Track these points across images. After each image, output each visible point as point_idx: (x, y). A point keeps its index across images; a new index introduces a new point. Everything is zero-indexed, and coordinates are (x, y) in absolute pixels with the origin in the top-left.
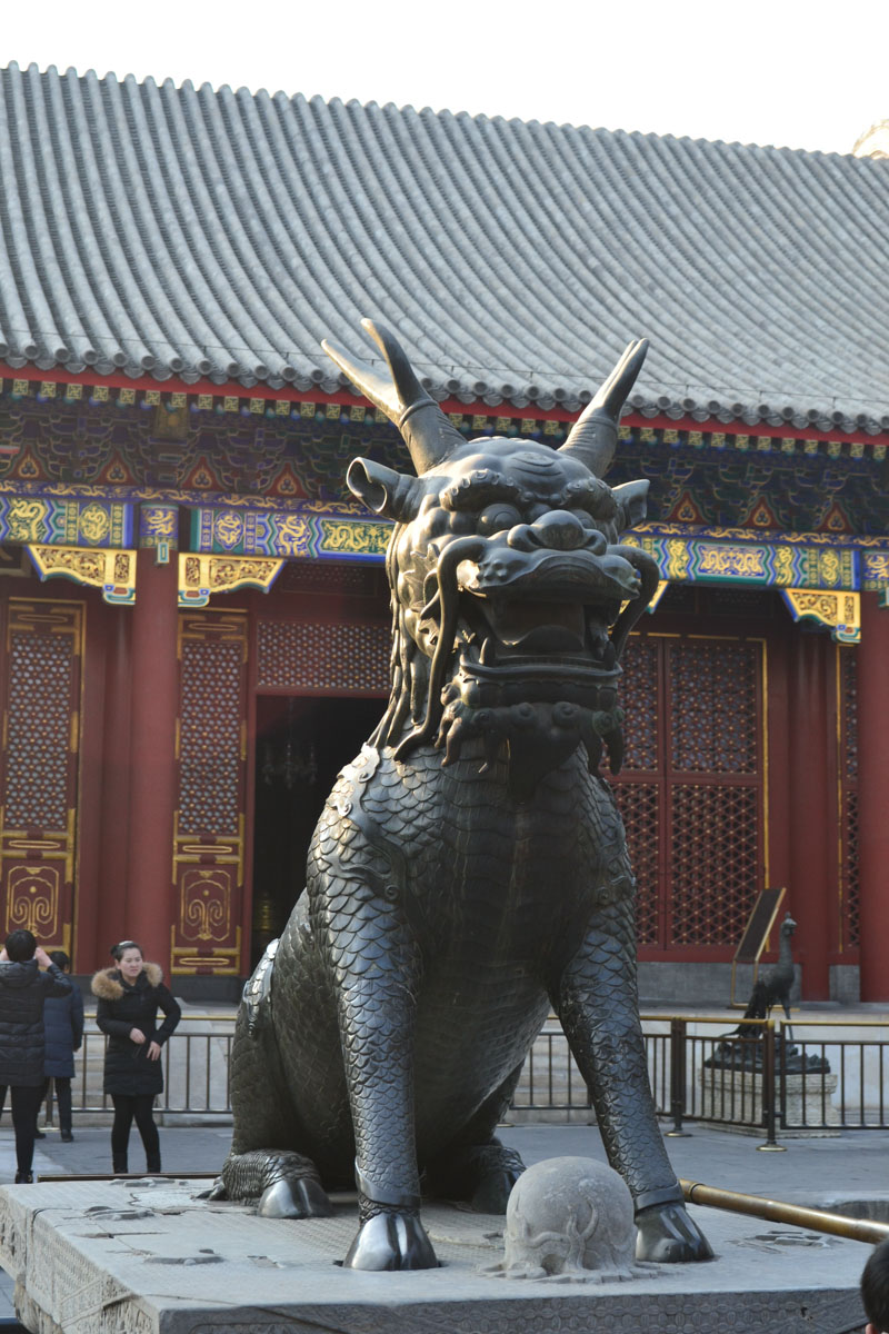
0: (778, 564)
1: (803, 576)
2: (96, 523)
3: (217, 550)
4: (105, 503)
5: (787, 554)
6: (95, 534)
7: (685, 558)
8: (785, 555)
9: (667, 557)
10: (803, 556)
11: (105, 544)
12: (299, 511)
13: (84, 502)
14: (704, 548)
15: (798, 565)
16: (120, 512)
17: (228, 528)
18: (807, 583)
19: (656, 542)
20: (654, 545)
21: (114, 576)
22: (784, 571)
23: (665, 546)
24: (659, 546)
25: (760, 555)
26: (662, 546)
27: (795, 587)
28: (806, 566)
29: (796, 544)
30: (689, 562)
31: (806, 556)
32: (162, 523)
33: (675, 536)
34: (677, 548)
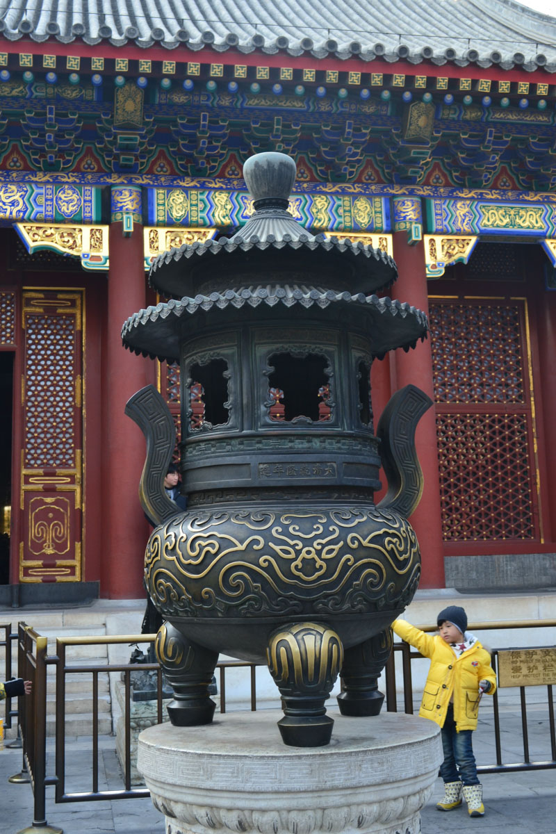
0: (314, 210)
1: (338, 220)
5: (323, 202)
7: (229, 207)
8: (321, 202)
9: (212, 206)
10: (338, 203)
14: (246, 198)
15: (334, 210)
18: (342, 226)
19: (201, 194)
20: (200, 197)
22: (320, 216)
23: (210, 198)
24: (204, 197)
25: (298, 203)
26: (207, 197)
27: (332, 230)
28: (341, 211)
29: (331, 194)
30: (233, 210)
31: (340, 203)
33: (221, 189)
34: (221, 198)
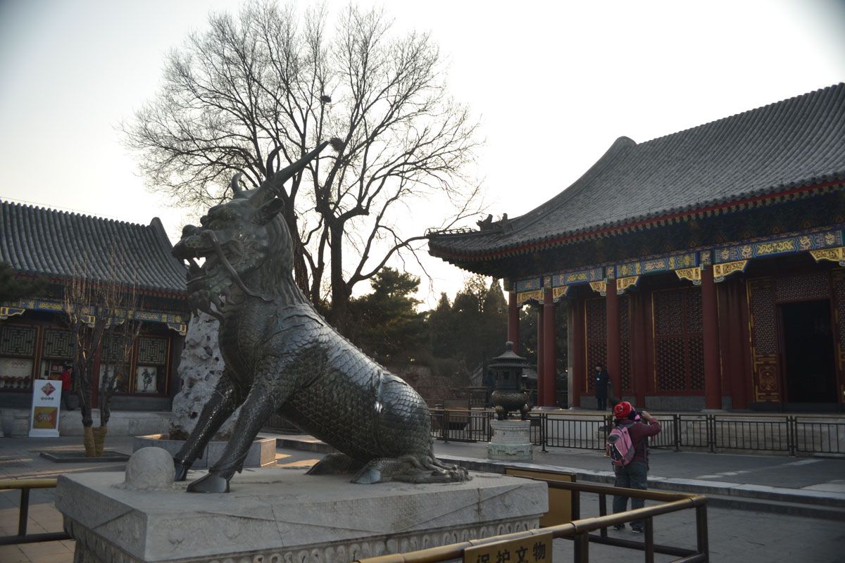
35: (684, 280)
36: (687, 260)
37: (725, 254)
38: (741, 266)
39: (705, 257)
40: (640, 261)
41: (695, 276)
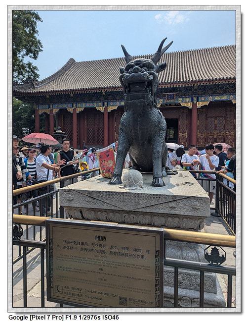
2: (188, 100)
3: (202, 101)
4: (189, 98)
6: (188, 101)
11: (189, 102)
12: (211, 96)
13: (186, 98)
16: (190, 98)
17: (203, 98)
21: (190, 106)
32: (195, 99)
35: (99, 110)
36: (100, 104)
37: (112, 104)
38: (116, 108)
39: (106, 104)
40: (85, 103)
41: (102, 109)
